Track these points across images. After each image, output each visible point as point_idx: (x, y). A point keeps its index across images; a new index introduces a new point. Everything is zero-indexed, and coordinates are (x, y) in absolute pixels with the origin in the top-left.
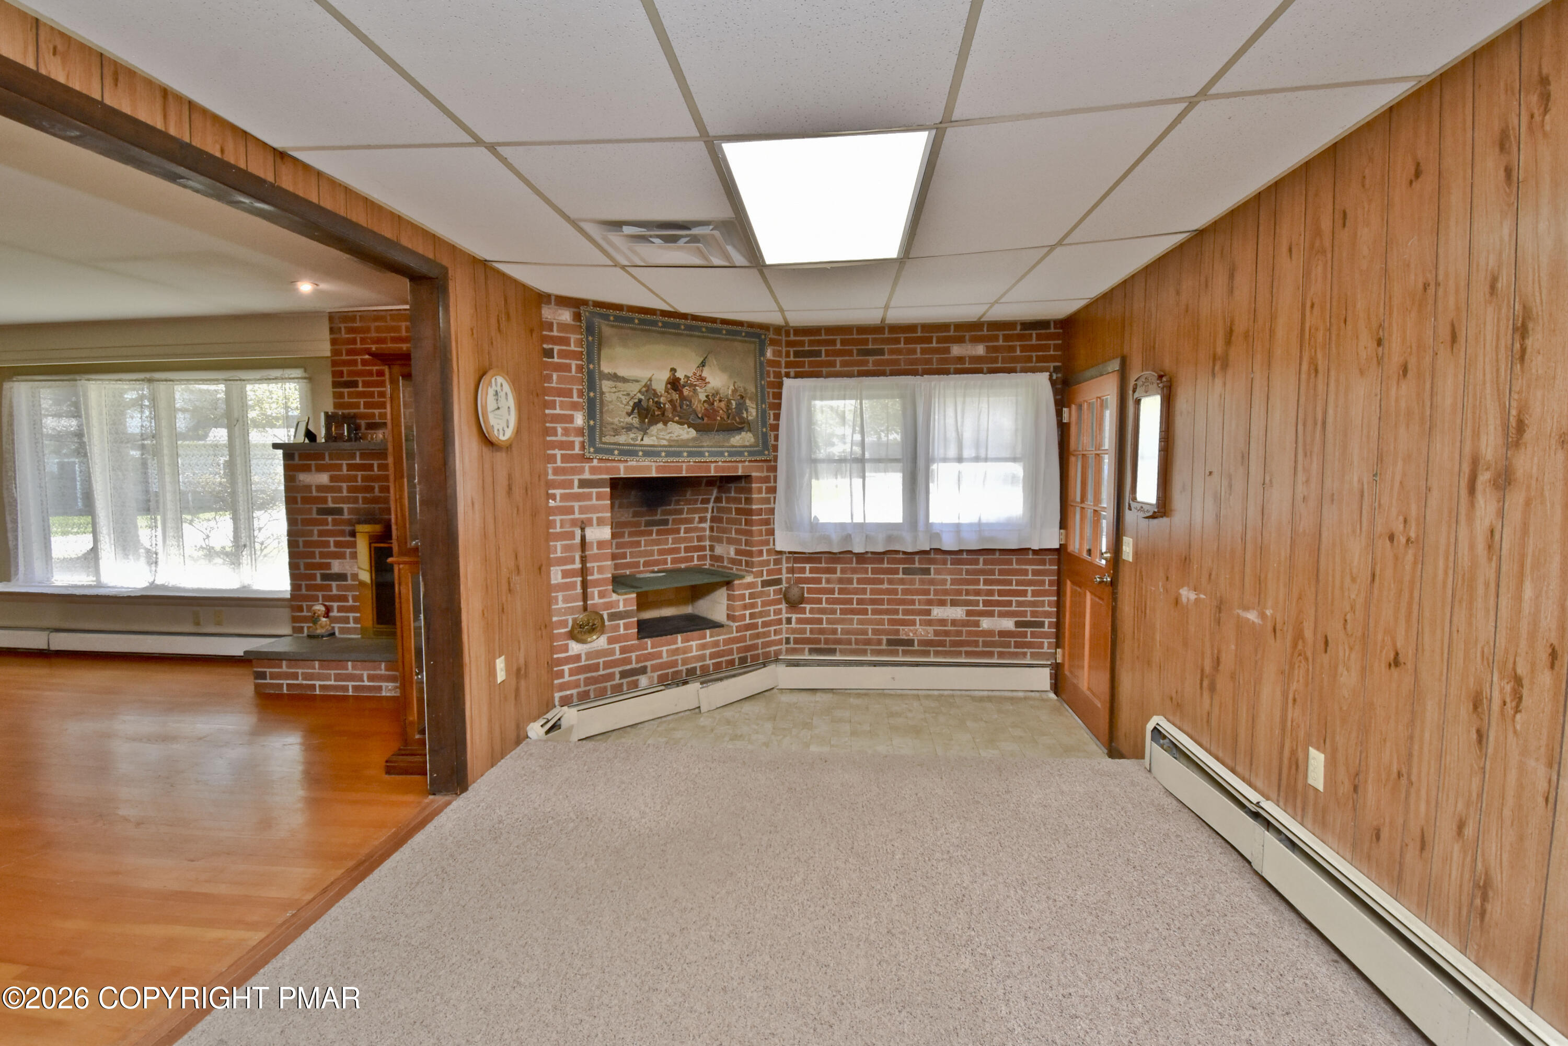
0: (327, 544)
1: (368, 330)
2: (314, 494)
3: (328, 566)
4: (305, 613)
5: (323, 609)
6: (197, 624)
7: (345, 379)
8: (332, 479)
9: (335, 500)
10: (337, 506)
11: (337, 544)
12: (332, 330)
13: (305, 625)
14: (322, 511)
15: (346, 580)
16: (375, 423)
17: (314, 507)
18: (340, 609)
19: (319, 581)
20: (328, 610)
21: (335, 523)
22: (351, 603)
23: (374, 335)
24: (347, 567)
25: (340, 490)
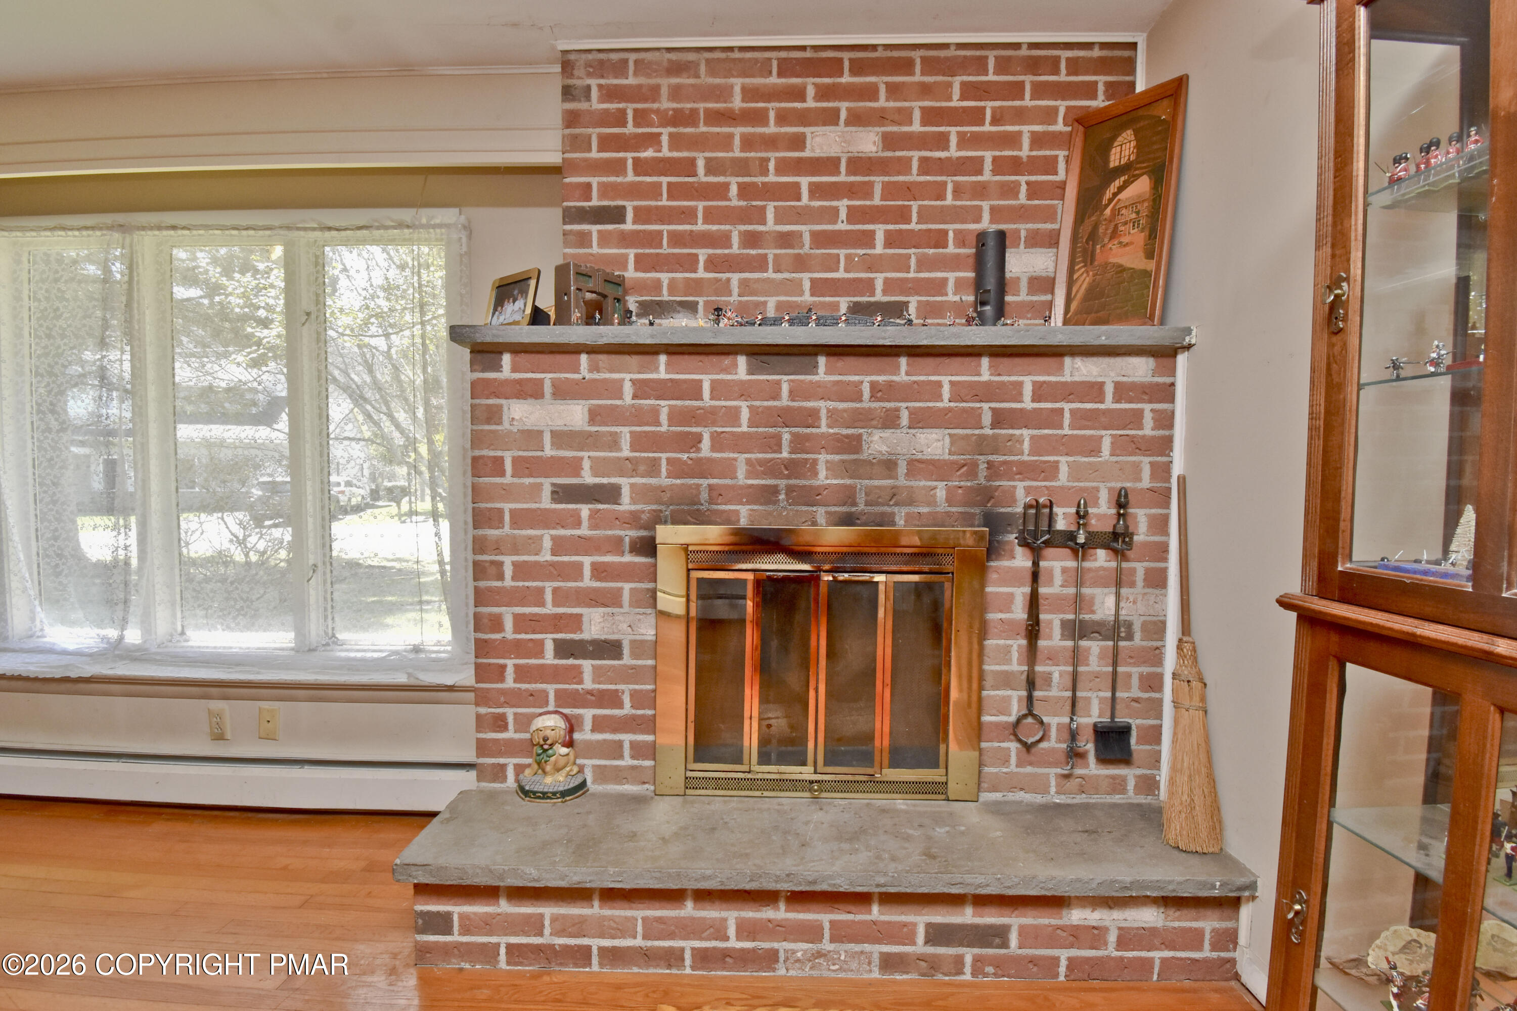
0: (576, 571)
1: (653, 93)
2: (549, 451)
3: (576, 622)
4: (510, 734)
5: (561, 724)
6: (219, 737)
7: (595, 202)
8: (594, 416)
9: (598, 468)
10: (605, 481)
11: (599, 571)
12: (568, 93)
13: (511, 762)
14: (563, 494)
15: (618, 656)
16: (659, 303)
17: (547, 484)
18: (599, 725)
19: (549, 657)
20: (572, 726)
21: (596, 520)
22: (627, 709)
23: (666, 104)
24: (624, 626)
25: (614, 443)
